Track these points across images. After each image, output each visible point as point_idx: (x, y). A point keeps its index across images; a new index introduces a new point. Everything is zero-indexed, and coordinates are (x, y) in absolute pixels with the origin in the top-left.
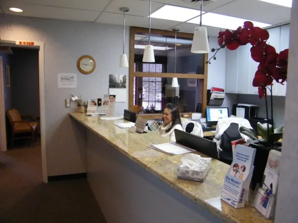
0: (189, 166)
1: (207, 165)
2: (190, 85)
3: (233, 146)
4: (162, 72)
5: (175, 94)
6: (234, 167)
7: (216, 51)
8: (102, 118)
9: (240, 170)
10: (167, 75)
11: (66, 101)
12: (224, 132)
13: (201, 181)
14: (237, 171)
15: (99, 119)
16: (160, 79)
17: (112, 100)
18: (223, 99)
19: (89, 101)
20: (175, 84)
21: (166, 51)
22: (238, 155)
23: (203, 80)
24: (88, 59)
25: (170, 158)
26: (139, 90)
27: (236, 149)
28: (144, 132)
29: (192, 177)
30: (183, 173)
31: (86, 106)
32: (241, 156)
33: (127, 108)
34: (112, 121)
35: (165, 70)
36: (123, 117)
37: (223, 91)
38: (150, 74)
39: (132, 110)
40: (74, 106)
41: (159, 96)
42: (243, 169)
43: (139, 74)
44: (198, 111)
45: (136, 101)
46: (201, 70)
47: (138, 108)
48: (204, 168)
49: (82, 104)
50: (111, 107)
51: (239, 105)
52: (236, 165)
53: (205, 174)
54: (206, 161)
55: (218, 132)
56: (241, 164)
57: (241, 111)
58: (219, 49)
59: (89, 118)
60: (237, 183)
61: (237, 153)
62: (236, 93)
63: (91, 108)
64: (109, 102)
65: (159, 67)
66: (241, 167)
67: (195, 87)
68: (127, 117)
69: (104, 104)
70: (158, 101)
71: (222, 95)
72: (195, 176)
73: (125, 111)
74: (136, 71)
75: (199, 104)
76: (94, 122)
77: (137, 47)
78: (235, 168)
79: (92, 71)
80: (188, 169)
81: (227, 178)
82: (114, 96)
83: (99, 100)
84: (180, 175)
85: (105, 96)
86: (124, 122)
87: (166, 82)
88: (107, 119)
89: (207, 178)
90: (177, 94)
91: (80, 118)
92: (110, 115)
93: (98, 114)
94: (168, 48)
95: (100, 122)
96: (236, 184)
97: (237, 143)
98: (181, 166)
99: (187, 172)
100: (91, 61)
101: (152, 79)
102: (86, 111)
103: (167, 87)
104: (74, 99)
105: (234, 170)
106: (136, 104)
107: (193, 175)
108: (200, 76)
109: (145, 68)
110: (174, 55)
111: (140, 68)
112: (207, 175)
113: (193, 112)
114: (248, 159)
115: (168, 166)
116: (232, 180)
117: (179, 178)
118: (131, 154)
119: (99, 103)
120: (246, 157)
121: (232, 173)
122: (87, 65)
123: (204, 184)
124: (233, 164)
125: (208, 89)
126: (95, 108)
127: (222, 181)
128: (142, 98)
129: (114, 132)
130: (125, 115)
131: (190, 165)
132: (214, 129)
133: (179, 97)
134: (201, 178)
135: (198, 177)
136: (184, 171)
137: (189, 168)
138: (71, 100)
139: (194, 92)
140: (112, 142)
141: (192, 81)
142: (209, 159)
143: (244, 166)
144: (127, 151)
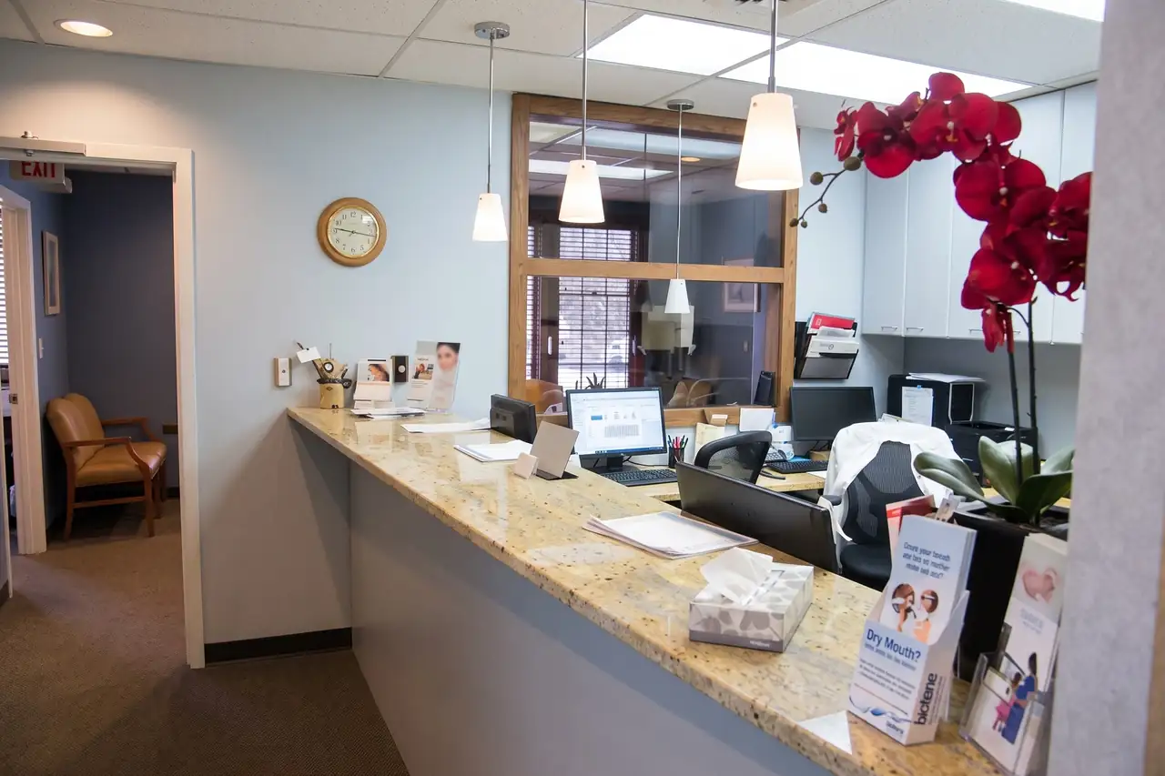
0: (729, 594)
1: (794, 592)
2: (729, 306)
3: (893, 523)
4: (632, 259)
5: (678, 339)
7: (826, 180)
8: (410, 427)
10: (645, 271)
11: (276, 362)
12: (861, 476)
13: (776, 649)
14: (909, 610)
15: (399, 431)
16: (621, 286)
17: (445, 360)
18: (854, 356)
20: (678, 302)
21: (645, 183)
22: (910, 552)
23: (779, 286)
24: (358, 213)
25: (665, 568)
26: (550, 323)
27: (903, 532)
28: (567, 476)
29: (740, 633)
30: (709, 621)
31: (350, 384)
32: (924, 557)
33: (502, 392)
34: (445, 439)
35: (640, 252)
36: (486, 422)
37: (854, 326)
38: (584, 266)
39: (519, 397)
40: (305, 382)
41: (617, 347)
42: (930, 603)
43: (547, 266)
44: (761, 400)
45: (534, 365)
46: (773, 251)
47: (542, 388)
48: (787, 603)
49: (337, 375)
51: (913, 376)
52: (902, 590)
53: (788, 624)
54: (792, 575)
55: (836, 475)
57: (918, 401)
58: (837, 175)
59: (361, 426)
60: (909, 653)
61: (908, 546)
62: (903, 334)
63: (371, 391)
64: (437, 371)
65: (623, 238)
66: (923, 598)
67: (751, 313)
68: (500, 423)
69: (416, 377)
70: (616, 365)
71: (847, 342)
72: (752, 632)
73: (498, 403)
74: (535, 256)
75: (767, 374)
76: (380, 440)
77: (537, 166)
78: (899, 600)
79: (372, 255)
80: (726, 607)
81: (871, 635)
82: (456, 347)
83: (400, 361)
84: (699, 628)
85: (421, 346)
86: (492, 442)
87: (642, 295)
88: (427, 427)
89: (798, 639)
90: (686, 339)
91: (330, 425)
93: (394, 410)
94: (652, 173)
95: (400, 439)
96: (902, 658)
97: (905, 511)
98: (703, 595)
99: (725, 615)
100: (368, 219)
101: (594, 283)
102: (350, 403)
103: (652, 314)
104: (305, 357)
105: (897, 607)
106: (534, 376)
107: (744, 625)
108: (769, 275)
109: (570, 244)
110: (673, 198)
111: (549, 246)
112: (796, 628)
113: (745, 402)
114: (946, 568)
115: (653, 597)
116: (890, 644)
117: (695, 639)
118: (519, 556)
119: (399, 371)
120: (938, 561)
121: (890, 618)
122: (352, 233)
123: (784, 659)
125: (800, 318)
127: (852, 650)
128: (555, 356)
129: (455, 476)
130: (494, 416)
131: (736, 589)
132: (823, 466)
133: (692, 348)
134: (776, 639)
135: (766, 633)
136: (715, 615)
137: (730, 601)
138: (293, 363)
139: (747, 332)
140: (450, 512)
141: (740, 292)
142: (804, 571)
143: (934, 594)
144: (501, 543)
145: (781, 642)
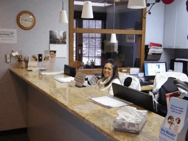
0: (125, 118)
1: (143, 117)
2: (128, 41)
3: (168, 99)
4: (102, 28)
5: (114, 50)
6: (168, 119)
7: (151, 5)
8: (43, 73)
9: (175, 122)
10: (106, 31)
11: (6, 56)
12: (162, 86)
13: (137, 133)
14: (172, 123)
15: (40, 74)
16: (99, 35)
17: (52, 55)
18: (161, 54)
19: (30, 56)
20: (114, 40)
21: (105, 8)
22: (172, 107)
23: (141, 35)
24: (28, 15)
25: (108, 111)
26: (80, 46)
27: (171, 101)
28: (84, 86)
29: (127, 129)
30: (119, 125)
31: (27, 62)
32: (176, 108)
33: (67, 64)
34: (53, 76)
35: (104, 26)
36: (63, 72)
37: (161, 46)
38: (90, 31)
39: (72, 66)
40: (14, 61)
41: (98, 52)
42: (178, 121)
43: (79, 30)
44: (136, 66)
45: (76, 57)
46: (140, 25)
47: (78, 63)
48: (140, 120)
49: (22, 59)
50: (52, 62)
51: (177, 59)
52: (170, 118)
53: (140, 126)
54: (142, 113)
55: (156, 86)
56: (175, 116)
57: (179, 66)
58: (154, 4)
59: (29, 73)
60: (172, 135)
61: (172, 105)
62: (174, 47)
63: (32, 64)
64: (50, 58)
65: (99, 23)
66: (176, 120)
67: (133, 43)
68: (66, 72)
69: (45, 60)
70: (98, 57)
71: (160, 50)
72: (131, 128)
73: (66, 67)
74: (76, 27)
75: (137, 59)
76: (35, 77)
77: (76, 3)
78: (170, 120)
79: (32, 27)
80: (124, 121)
81: (162, 130)
82: (55, 52)
83: (40, 55)
84: (117, 127)
85: (46, 52)
86: (64, 77)
87: (105, 38)
88: (47, 74)
89: (143, 130)
90: (116, 50)
91: (21, 73)
92: (51, 70)
93: (38, 69)
94: (107, 5)
95: (41, 77)
96: (171, 136)
97: (171, 96)
98: (118, 118)
99: (123, 124)
100: (31, 17)
101: (92, 35)
102: (27, 67)
103: (107, 43)
104: (14, 54)
105: (169, 122)
106: (76, 59)
107: (129, 126)
108: (138, 32)
109: (85, 24)
110: (113, 11)
111: (80, 25)
112: (142, 128)
113: (132, 67)
114: (182, 112)
115: (105, 118)
116: (167, 132)
117: (116, 130)
118: (70, 108)
119: (40, 58)
120: (180, 110)
121: (167, 126)
122: (26, 21)
123: (139, 136)
124: (168, 116)
125: (146, 44)
126: (36, 63)
127: (157, 134)
128: (82, 54)
129: (55, 87)
130: (65, 70)
131: (127, 117)
132: (152, 84)
133: (117, 52)
134: (137, 130)
135: (134, 129)
136: (120, 123)
137: (125, 120)
138: (11, 56)
139: (132, 48)
140: (52, 96)
141: (131, 37)
142: (145, 112)
143: (179, 119)
144: (66, 104)
145: (138, 131)
